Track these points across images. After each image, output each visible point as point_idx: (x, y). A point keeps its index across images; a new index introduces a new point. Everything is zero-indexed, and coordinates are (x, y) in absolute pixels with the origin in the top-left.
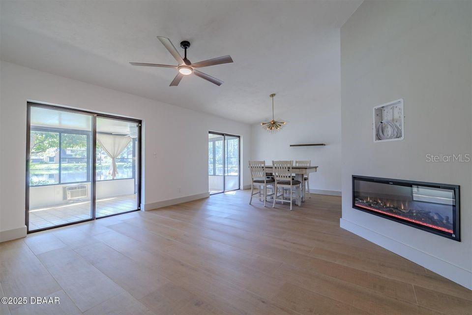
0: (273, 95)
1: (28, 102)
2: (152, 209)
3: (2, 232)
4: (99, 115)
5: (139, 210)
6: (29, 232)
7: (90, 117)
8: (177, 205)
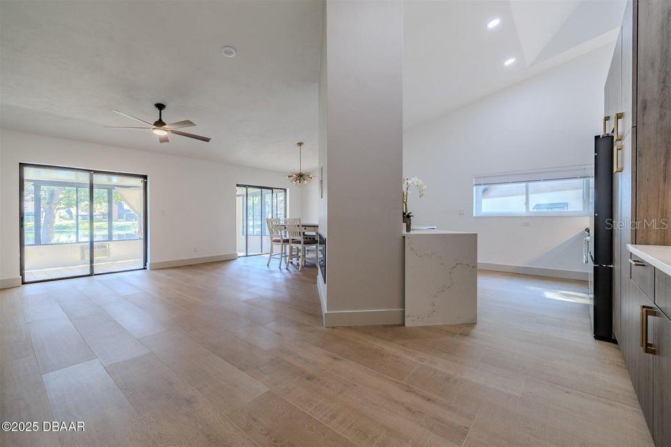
0: (300, 144)
1: (20, 164)
2: (159, 268)
3: (2, 280)
4: (96, 172)
5: (146, 269)
6: (24, 283)
7: (88, 174)
8: (190, 266)
